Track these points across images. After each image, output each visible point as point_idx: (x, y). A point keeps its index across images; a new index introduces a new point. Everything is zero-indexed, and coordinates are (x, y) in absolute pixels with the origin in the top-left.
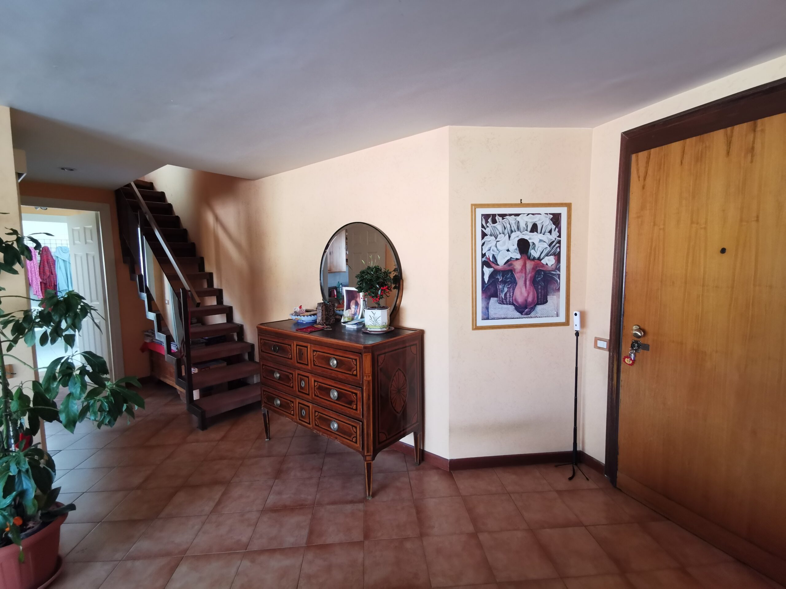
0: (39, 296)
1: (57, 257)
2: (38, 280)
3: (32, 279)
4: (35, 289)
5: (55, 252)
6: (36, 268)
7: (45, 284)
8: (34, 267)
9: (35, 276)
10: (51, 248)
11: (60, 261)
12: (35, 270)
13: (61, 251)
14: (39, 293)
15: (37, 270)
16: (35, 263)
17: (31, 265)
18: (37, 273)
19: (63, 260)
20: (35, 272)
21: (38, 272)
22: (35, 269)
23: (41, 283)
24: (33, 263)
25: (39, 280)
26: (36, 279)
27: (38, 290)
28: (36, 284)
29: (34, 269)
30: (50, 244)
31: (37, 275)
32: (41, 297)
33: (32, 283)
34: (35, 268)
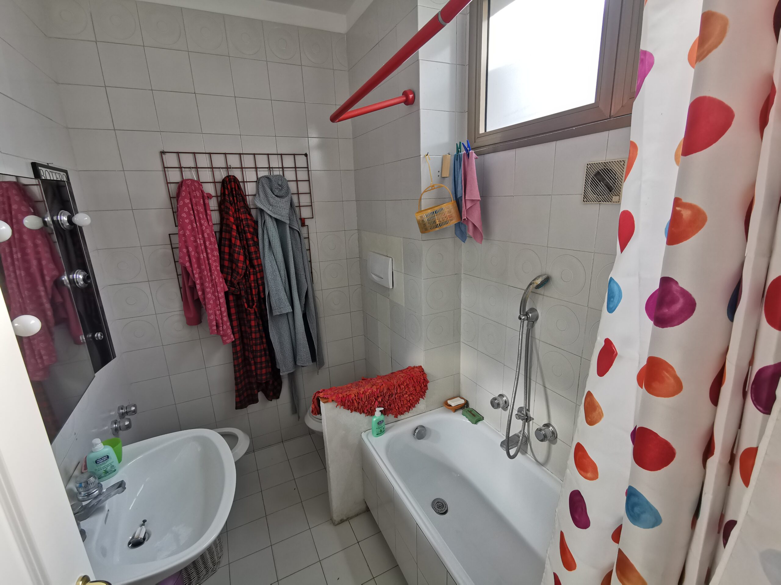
0: (225, 338)
1: (262, 211)
2: (219, 289)
3: (202, 284)
4: (212, 317)
5: (255, 195)
6: (212, 250)
7: (238, 297)
8: (206, 247)
9: (211, 275)
10: (244, 182)
11: (271, 225)
12: (208, 259)
13: (269, 191)
14: (225, 327)
15: (214, 256)
16: (206, 236)
17: (195, 241)
18: (216, 265)
19: (277, 220)
20: (209, 264)
21: (218, 264)
22: (207, 254)
23: (226, 294)
24: (200, 236)
25: (222, 287)
26: (215, 286)
27: (222, 319)
28: (215, 301)
29: (205, 255)
30: (242, 168)
31: (216, 273)
32: (230, 338)
33: (204, 299)
34: (209, 251)
